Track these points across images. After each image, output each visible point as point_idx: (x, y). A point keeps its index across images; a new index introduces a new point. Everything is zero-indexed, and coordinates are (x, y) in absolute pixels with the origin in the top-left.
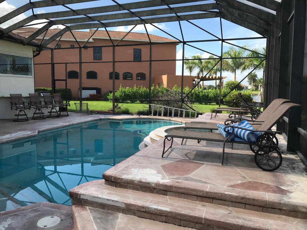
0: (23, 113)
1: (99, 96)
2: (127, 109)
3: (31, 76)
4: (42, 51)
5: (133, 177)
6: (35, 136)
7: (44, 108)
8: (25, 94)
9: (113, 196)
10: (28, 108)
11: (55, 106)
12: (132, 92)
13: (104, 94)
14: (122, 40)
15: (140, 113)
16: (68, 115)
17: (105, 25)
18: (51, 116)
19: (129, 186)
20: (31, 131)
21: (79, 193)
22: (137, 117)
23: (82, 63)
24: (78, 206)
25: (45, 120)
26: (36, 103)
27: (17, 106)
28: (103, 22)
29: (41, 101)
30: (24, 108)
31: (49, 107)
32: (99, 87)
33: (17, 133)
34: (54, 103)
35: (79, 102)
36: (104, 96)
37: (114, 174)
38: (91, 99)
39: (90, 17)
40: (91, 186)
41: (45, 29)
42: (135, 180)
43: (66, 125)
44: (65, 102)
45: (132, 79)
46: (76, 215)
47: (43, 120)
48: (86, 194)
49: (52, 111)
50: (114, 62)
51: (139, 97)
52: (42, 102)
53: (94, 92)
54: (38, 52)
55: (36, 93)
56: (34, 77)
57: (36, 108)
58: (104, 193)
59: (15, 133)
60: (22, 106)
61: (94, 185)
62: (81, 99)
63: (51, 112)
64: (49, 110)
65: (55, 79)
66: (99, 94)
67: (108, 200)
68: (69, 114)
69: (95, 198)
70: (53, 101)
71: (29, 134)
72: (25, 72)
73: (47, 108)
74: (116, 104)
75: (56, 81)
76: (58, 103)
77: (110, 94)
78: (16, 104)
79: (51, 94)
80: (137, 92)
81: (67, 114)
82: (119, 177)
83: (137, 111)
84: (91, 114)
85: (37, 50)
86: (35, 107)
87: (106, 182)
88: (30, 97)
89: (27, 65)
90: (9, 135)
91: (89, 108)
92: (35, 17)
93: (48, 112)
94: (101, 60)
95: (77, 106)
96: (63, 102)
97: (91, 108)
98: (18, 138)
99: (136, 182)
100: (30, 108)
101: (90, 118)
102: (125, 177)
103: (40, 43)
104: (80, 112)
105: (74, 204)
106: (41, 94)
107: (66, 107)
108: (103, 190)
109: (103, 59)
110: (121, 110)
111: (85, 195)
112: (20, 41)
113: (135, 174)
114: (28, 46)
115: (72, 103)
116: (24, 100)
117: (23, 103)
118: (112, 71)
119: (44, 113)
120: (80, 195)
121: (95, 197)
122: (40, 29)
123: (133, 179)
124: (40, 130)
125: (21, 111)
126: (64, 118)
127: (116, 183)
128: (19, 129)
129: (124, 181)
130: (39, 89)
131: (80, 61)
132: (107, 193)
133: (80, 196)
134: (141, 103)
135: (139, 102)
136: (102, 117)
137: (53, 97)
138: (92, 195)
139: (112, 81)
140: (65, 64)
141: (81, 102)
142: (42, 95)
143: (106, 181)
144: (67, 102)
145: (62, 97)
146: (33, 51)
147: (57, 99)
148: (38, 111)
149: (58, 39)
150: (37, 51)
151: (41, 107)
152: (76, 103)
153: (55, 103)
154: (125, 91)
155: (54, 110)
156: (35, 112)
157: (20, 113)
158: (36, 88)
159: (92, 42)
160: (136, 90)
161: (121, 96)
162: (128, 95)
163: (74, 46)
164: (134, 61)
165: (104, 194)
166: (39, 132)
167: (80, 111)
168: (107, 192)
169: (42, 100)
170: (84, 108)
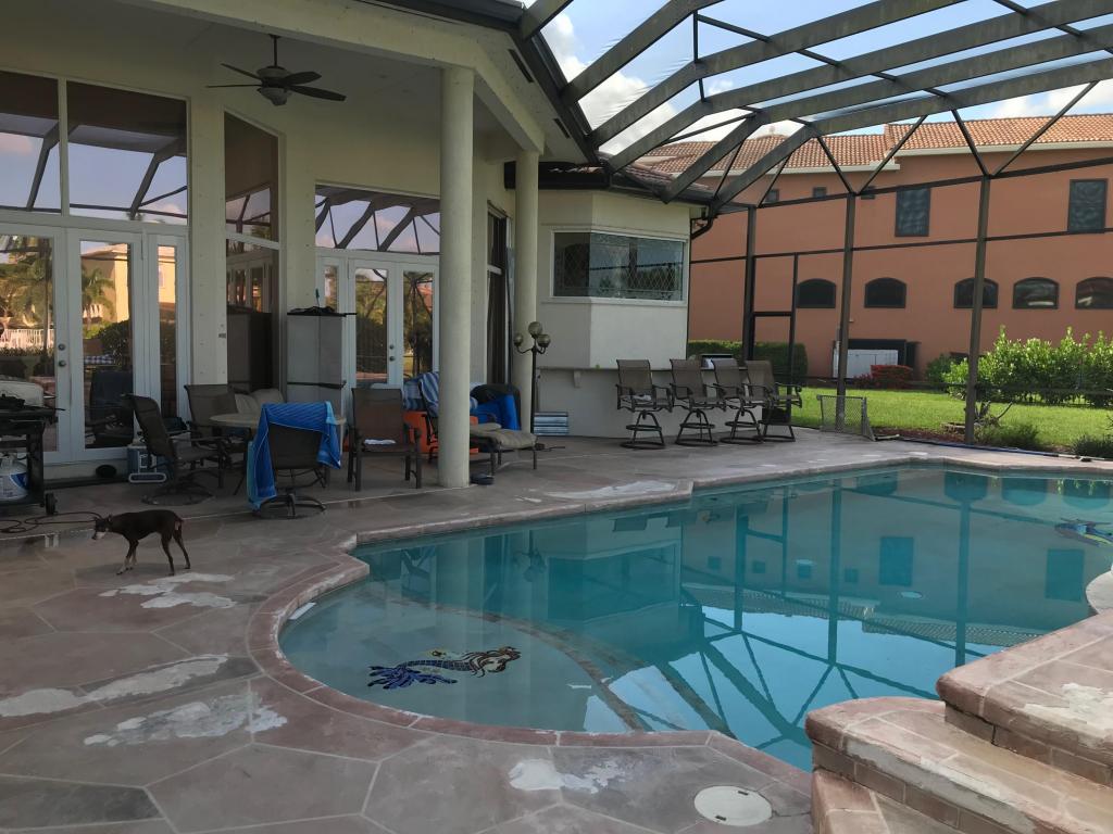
0: (649, 421)
1: (910, 372)
2: (1028, 428)
3: (678, 303)
4: (719, 217)
5: (1075, 720)
6: (684, 500)
7: (715, 409)
8: (660, 362)
9: (980, 777)
10: (665, 407)
11: (750, 404)
12: (1053, 358)
13: (930, 365)
14: (1023, 151)
15: (1088, 449)
16: (791, 439)
17: (953, 102)
18: (733, 438)
19: (1055, 752)
20: (672, 483)
21: (844, 731)
22: (1077, 463)
23: (853, 249)
24: (838, 779)
25: (714, 449)
26: (689, 392)
27: (636, 397)
28: (946, 89)
29: (705, 386)
30: (655, 406)
31: (731, 407)
32: (910, 339)
33: (631, 483)
34: (747, 394)
35: (833, 392)
36: (927, 372)
37: (988, 689)
38: (878, 384)
39: (895, 79)
40: (890, 717)
41: (737, 139)
42: (1084, 735)
43: (786, 471)
44: (783, 391)
45: (1055, 307)
46: (831, 810)
47: (709, 449)
48: (868, 741)
49: (741, 419)
50: (982, 240)
51: (1085, 381)
52: (708, 388)
53: (889, 357)
54: (706, 222)
55: (692, 358)
56: (686, 305)
57: (689, 409)
58: (944, 757)
59: (626, 483)
60: (649, 398)
61: (901, 713)
62: (842, 383)
63: (734, 424)
64: (731, 415)
65: (757, 309)
66: (907, 365)
67: (958, 786)
68: (795, 436)
69: (906, 766)
70: (746, 387)
71: (666, 492)
72: (663, 289)
73: (724, 410)
74: (978, 405)
75: (757, 319)
76: (762, 394)
77: (952, 365)
78: (632, 393)
79: (741, 363)
80: (1075, 357)
81: (788, 434)
82: (1010, 705)
83: (1073, 437)
84: (877, 440)
85: (704, 213)
86: (688, 405)
87: (953, 712)
88: (674, 370)
89: (670, 265)
90: (610, 488)
91: (869, 415)
92: (708, 105)
93: (727, 424)
94: (925, 234)
95: (826, 408)
96: (778, 393)
97: (876, 418)
98: (634, 502)
99: (1090, 744)
100: (670, 408)
101: (872, 455)
102: (1035, 710)
103: (713, 191)
104: (837, 427)
105: (820, 767)
106: (709, 361)
107: (784, 409)
108: (940, 745)
109: (931, 232)
110: (1001, 432)
111: (867, 744)
112: (656, 192)
113: (1085, 707)
114: (678, 203)
115: (808, 393)
116: (655, 381)
117: (653, 390)
118: (971, 274)
119: (713, 426)
120: (847, 739)
121: (904, 762)
122: (719, 143)
123: (1078, 728)
124: (700, 480)
125: (644, 414)
126: (779, 447)
127: (995, 726)
128: (636, 471)
129: (1031, 727)
130: (699, 344)
131: (846, 244)
132: (956, 760)
133: (845, 744)
134: (1091, 407)
135: (1082, 401)
136: (921, 452)
137: (745, 373)
138: (893, 751)
139: (967, 314)
140: (793, 257)
141: (841, 392)
142: (711, 365)
143: (949, 708)
144: (789, 392)
145: (774, 375)
146: (691, 220)
147: (759, 380)
148: (694, 419)
149: (774, 171)
150: (703, 218)
151: (706, 405)
152: (821, 396)
153: (751, 394)
154: (1019, 356)
155: (747, 418)
156: (687, 419)
157: (642, 422)
158: (690, 341)
159: (894, 171)
160: (1075, 349)
161: (1000, 375)
162: (1033, 372)
163: (824, 189)
164: (1071, 232)
165: (944, 761)
166: (695, 489)
167: (836, 425)
168: (957, 755)
169: (710, 381)
170: (852, 414)
